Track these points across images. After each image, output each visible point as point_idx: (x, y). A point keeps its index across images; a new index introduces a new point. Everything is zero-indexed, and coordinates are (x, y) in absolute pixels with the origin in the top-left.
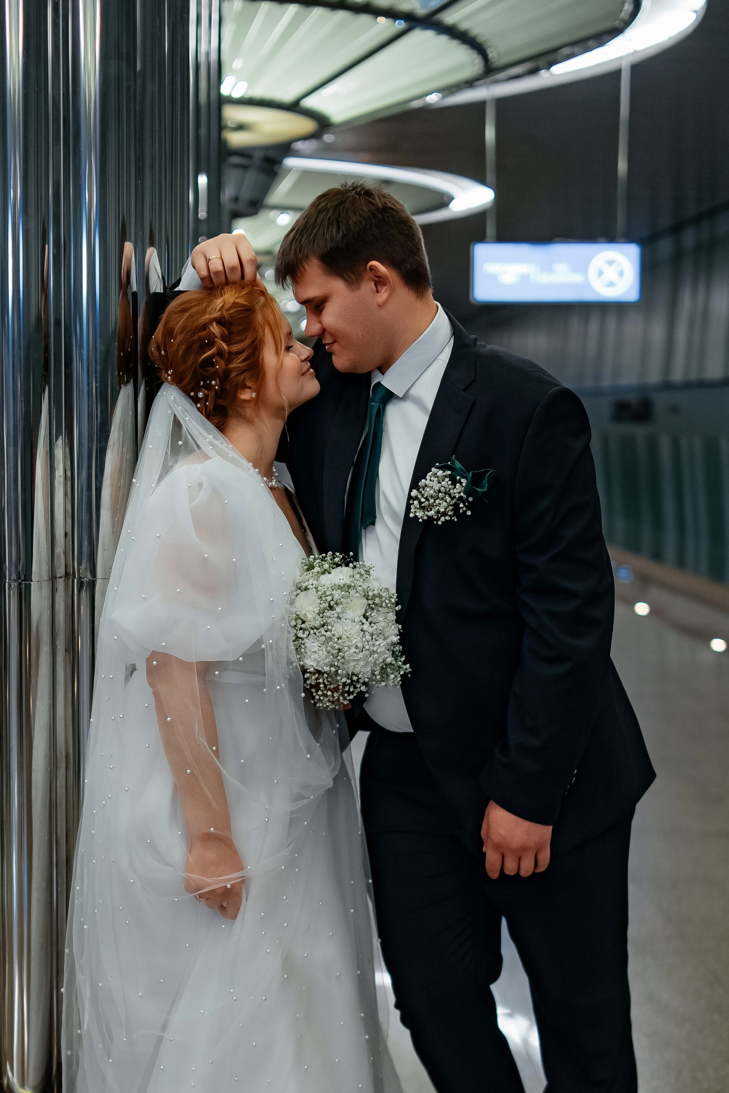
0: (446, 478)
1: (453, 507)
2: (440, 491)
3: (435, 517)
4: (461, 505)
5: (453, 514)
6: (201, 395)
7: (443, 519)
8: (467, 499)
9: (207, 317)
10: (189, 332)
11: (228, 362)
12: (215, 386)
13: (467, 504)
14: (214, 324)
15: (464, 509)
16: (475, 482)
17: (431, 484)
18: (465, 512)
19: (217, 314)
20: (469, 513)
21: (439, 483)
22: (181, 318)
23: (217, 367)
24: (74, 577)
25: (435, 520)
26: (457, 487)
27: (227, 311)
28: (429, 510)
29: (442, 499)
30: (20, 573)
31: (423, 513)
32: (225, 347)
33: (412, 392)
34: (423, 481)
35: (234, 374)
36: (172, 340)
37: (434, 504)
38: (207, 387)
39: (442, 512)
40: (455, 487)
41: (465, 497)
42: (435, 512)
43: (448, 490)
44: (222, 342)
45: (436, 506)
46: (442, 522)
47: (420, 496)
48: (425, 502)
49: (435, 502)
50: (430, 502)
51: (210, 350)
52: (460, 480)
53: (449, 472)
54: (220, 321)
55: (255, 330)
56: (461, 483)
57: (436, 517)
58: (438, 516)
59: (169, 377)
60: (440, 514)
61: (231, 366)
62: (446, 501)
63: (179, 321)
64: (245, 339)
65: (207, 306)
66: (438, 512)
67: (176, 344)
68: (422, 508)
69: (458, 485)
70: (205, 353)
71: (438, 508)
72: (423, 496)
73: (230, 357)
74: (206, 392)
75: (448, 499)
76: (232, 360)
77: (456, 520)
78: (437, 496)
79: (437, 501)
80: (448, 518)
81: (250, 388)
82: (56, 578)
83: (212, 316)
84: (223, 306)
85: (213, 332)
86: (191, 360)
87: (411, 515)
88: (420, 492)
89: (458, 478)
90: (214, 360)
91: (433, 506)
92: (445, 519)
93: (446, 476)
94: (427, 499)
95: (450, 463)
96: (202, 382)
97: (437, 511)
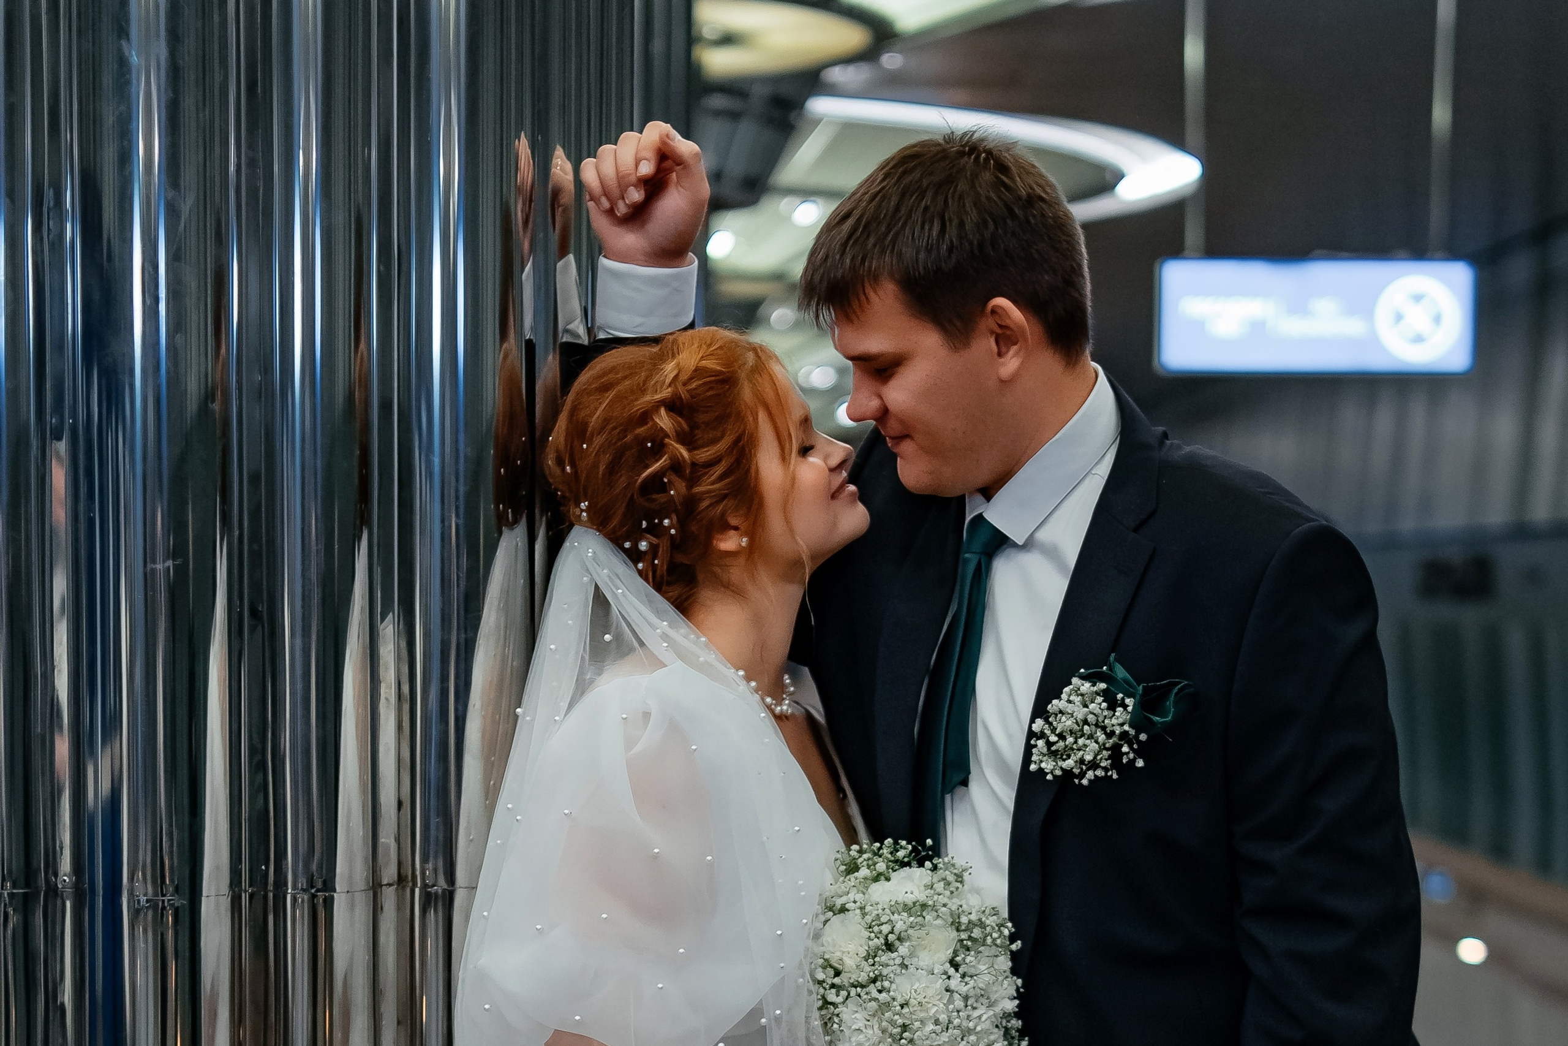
0: (1098, 697)
1: (1110, 752)
2: (1086, 722)
3: (1076, 771)
4: (1125, 749)
5: (1111, 765)
6: (643, 546)
7: (1090, 774)
8: (1137, 737)
9: (648, 398)
10: (615, 428)
11: (692, 481)
12: (670, 528)
13: (1135, 746)
14: (663, 411)
15: (1131, 756)
16: (1149, 704)
17: (1070, 708)
18: (1132, 762)
19: (666, 393)
20: (1140, 763)
21: (1086, 706)
22: (600, 403)
23: (672, 492)
24: (415, 885)
25: (1076, 776)
26: (1116, 714)
27: (684, 384)
28: (1064, 757)
29: (1091, 737)
30: (313, 876)
31: (1054, 763)
32: (685, 453)
33: (1040, 535)
34: (1055, 702)
35: (705, 504)
36: (585, 446)
37: (1075, 746)
38: (655, 530)
39: (1089, 762)
40: (1114, 715)
41: (1132, 732)
42: (1076, 762)
43: (1100, 719)
44: (677, 446)
45: (1079, 750)
46: (1090, 781)
47: (1047, 732)
48: (1057, 742)
49: (1076, 742)
50: (1067, 743)
51: (657, 461)
52: (1123, 699)
53: (1103, 686)
54: (673, 406)
55: (740, 418)
56: (1125, 706)
57: (1079, 771)
58: (1082, 769)
59: (585, 514)
60: (1086, 765)
61: (698, 489)
62: (1097, 742)
63: (596, 409)
64: (722, 437)
65: (648, 378)
66: (1082, 761)
67: (593, 452)
68: (1053, 754)
69: (1119, 709)
70: (647, 467)
71: (1081, 753)
72: (1053, 730)
73: (693, 473)
74: (654, 540)
75: (1102, 737)
76: (700, 477)
77: (1115, 776)
78: (1080, 731)
79: (1081, 741)
80: (1100, 773)
81: (736, 528)
82: (381, 886)
83: (658, 397)
84: (676, 376)
85: (661, 427)
86: (623, 482)
87: (1033, 767)
88: (1050, 724)
89: (1120, 696)
90: (666, 480)
91: (1073, 749)
92: (1096, 776)
93: (1097, 694)
94: (1062, 737)
95: (1107, 669)
96: (644, 522)
97: (1080, 759)
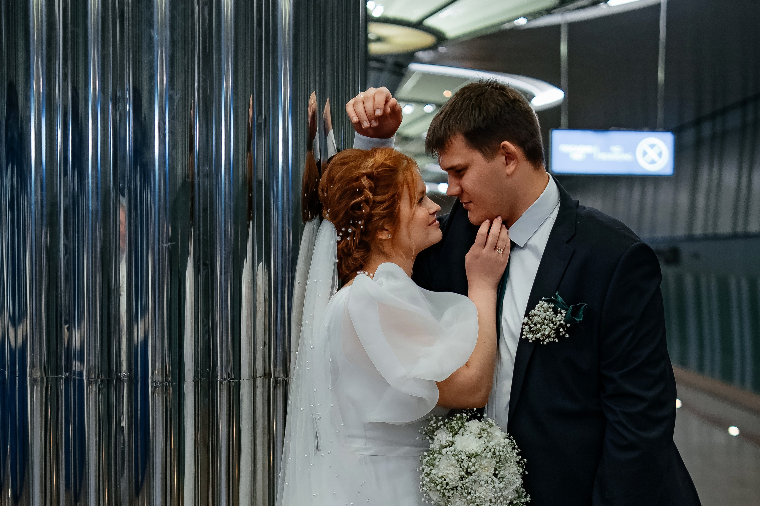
0: (550, 309)
1: (555, 331)
2: (545, 319)
3: (541, 339)
4: (561, 330)
5: (555, 336)
6: (350, 230)
7: (547, 340)
8: (566, 325)
9: (360, 171)
10: (344, 181)
11: (372, 208)
12: (361, 225)
13: (565, 329)
14: (365, 177)
15: (564, 333)
17: (538, 313)
18: (564, 335)
19: (368, 171)
20: (567, 336)
21: (545, 312)
22: (341, 170)
23: (363, 211)
24: (270, 377)
25: (541, 341)
26: (558, 316)
27: (376, 169)
28: (537, 333)
29: (547, 325)
30: (229, 373)
31: (533, 335)
32: (371, 196)
33: (529, 243)
34: (533, 311)
35: (376, 218)
36: (332, 186)
37: (541, 329)
38: (355, 225)
39: (547, 335)
40: (556, 317)
41: (564, 323)
42: (541, 335)
43: (551, 318)
44: (369, 193)
45: (543, 330)
46: (547, 343)
47: (530, 323)
48: (534, 327)
49: (541, 327)
50: (538, 327)
51: (359, 197)
52: (560, 311)
53: (552, 305)
54: (370, 176)
55: (396, 186)
56: (561, 313)
57: (543, 338)
58: (544, 338)
59: (328, 215)
60: (545, 336)
61: (374, 212)
62: (549, 327)
63: (339, 172)
64: (387, 193)
65: (361, 163)
66: (544, 335)
67: (334, 189)
68: (532, 332)
69: (559, 314)
70: (355, 199)
71: (543, 331)
72: (532, 322)
73: (375, 204)
74: (354, 229)
75: (551, 325)
76: (375, 207)
77: (557, 341)
78: (543, 322)
79: (543, 327)
80: (551, 339)
81: (387, 230)
82: (257, 377)
83: (364, 171)
84: (373, 165)
85: (363, 184)
86: (344, 203)
87: (524, 337)
88: (531, 320)
89: (559, 309)
90: (362, 205)
91: (540, 330)
92: (549, 341)
93: (550, 308)
94: (535, 325)
95: (554, 298)
96: (351, 221)
97: (543, 334)
